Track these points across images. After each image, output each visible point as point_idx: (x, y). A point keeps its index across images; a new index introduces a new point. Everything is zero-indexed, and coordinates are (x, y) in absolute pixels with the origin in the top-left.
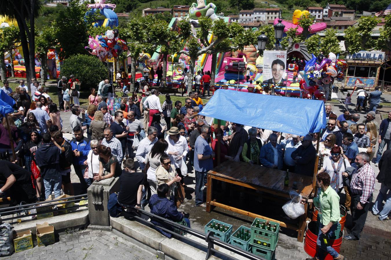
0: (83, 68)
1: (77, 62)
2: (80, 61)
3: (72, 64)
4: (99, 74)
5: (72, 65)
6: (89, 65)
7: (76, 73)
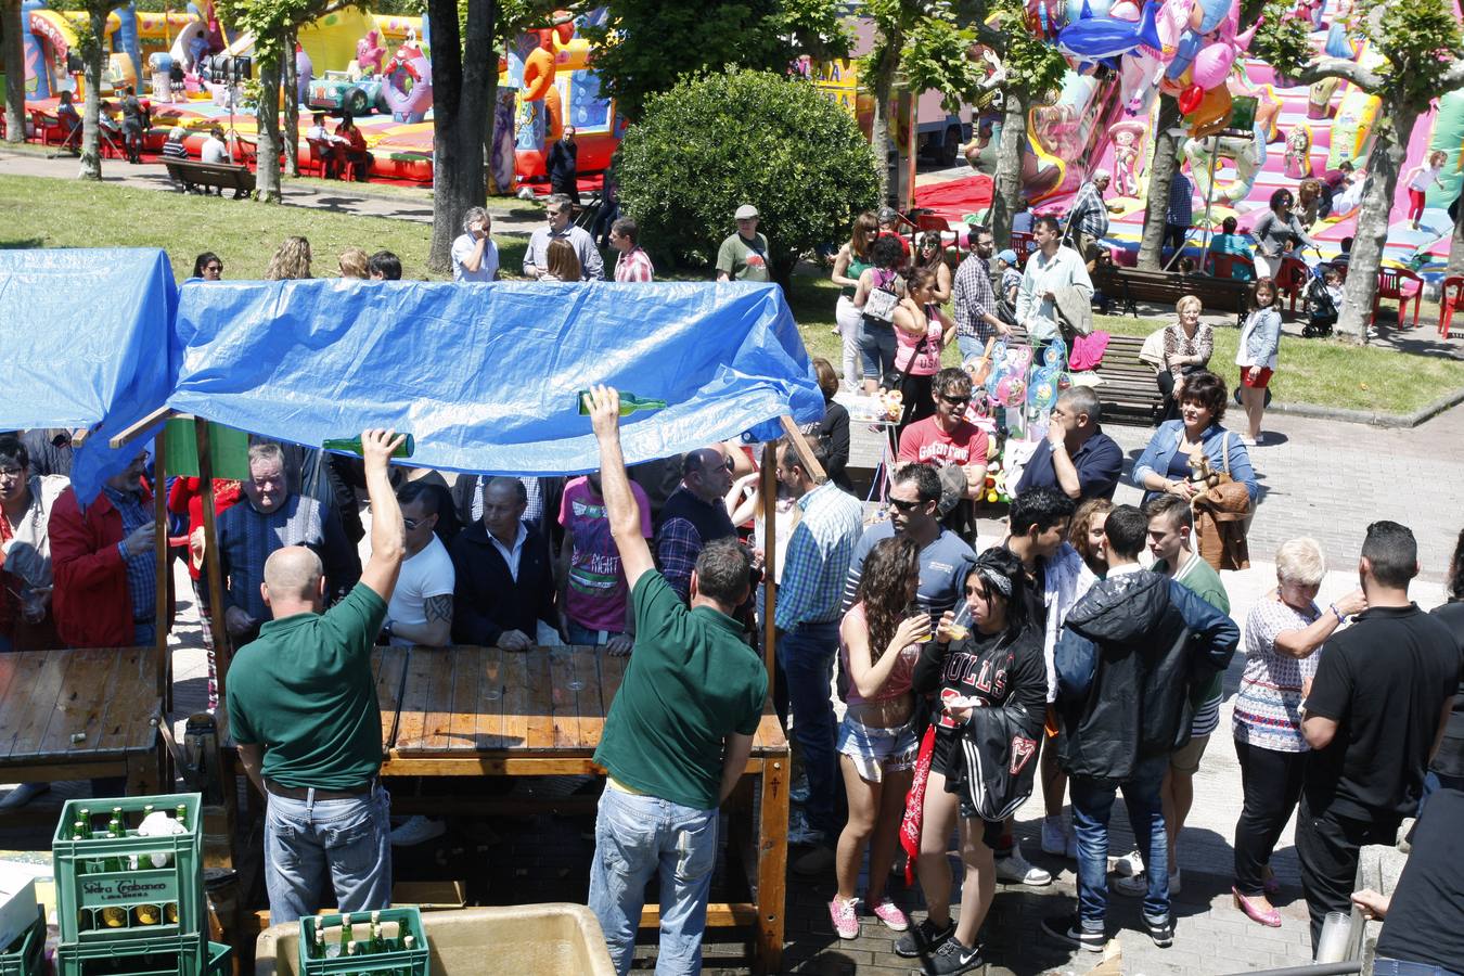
0: (764, 148)
1: (727, 109)
2: (742, 109)
3: (700, 123)
4: (840, 185)
5: (699, 125)
6: (790, 130)
7: (722, 176)
